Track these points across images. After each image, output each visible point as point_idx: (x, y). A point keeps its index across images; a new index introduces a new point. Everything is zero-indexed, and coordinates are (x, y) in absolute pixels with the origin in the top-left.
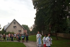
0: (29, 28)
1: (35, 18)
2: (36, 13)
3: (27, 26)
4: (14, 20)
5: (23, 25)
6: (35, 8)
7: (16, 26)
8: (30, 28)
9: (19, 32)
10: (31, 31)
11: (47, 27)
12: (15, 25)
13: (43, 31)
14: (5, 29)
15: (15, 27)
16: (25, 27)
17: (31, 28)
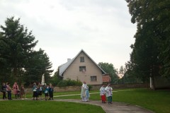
0: (115, 71)
1: (132, 46)
2: (137, 34)
3: (111, 67)
4: (82, 52)
5: (100, 64)
6: (133, 21)
7: (85, 67)
8: (118, 70)
9: (92, 80)
10: (121, 77)
11: (164, 68)
12: (82, 64)
13: (153, 80)
14: (60, 74)
15: (82, 68)
16: (107, 69)
17: (122, 70)
